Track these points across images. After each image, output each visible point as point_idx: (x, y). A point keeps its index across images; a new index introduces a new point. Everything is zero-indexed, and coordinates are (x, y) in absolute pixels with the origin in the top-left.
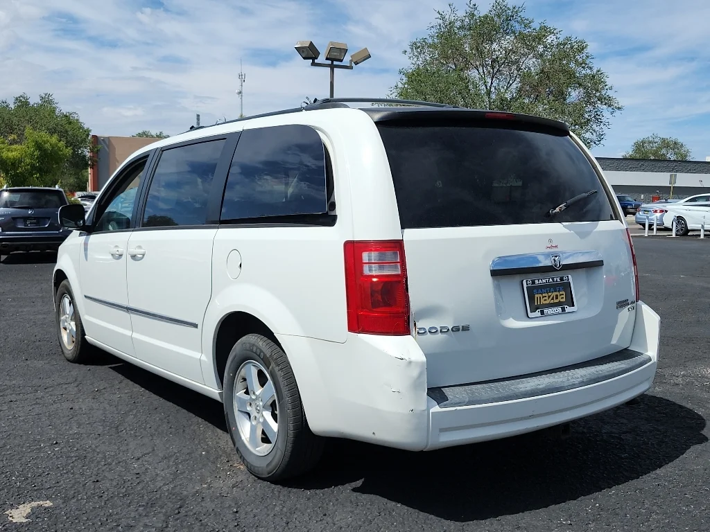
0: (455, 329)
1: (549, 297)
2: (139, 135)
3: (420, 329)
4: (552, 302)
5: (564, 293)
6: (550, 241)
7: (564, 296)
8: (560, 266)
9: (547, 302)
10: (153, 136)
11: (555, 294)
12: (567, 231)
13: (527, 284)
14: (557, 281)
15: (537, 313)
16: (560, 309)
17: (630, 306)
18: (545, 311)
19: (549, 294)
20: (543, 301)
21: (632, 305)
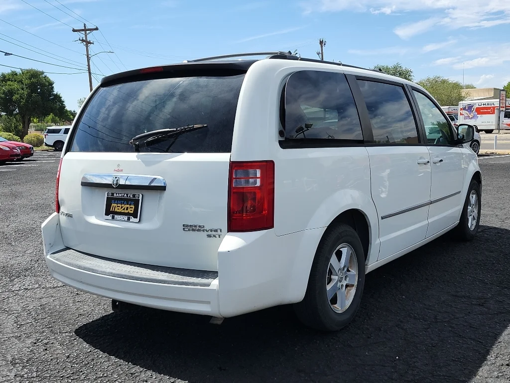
1: (122, 207)
4: (123, 211)
5: (133, 206)
7: (133, 209)
9: (119, 211)
11: (126, 206)
13: (108, 195)
14: (130, 197)
15: (110, 217)
16: (126, 218)
17: (210, 233)
18: (116, 216)
19: (123, 205)
20: (116, 210)
21: (214, 233)
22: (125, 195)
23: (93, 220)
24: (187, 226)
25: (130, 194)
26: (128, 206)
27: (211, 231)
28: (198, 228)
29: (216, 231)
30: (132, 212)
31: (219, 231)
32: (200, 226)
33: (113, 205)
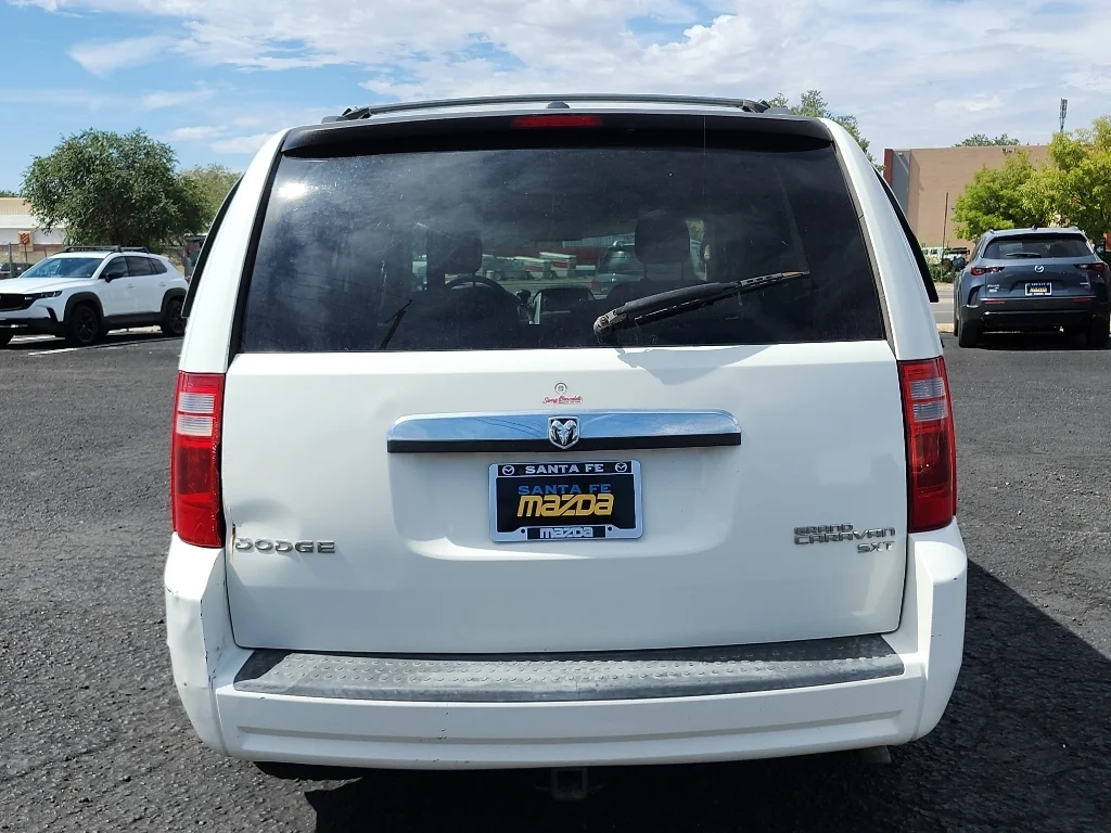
0: (303, 549)
1: (563, 503)
2: (967, 143)
3: (242, 540)
4: (571, 513)
5: (611, 497)
6: (561, 386)
7: (610, 505)
8: (570, 440)
9: (557, 513)
10: (989, 144)
11: (581, 498)
12: (625, 366)
13: (500, 473)
14: (593, 470)
15: (520, 534)
16: (588, 530)
17: (866, 542)
18: (544, 530)
19: (565, 498)
20: (541, 511)
21: (875, 540)
22: (574, 468)
23: (445, 549)
24: (808, 530)
25: (594, 462)
26: (592, 497)
27: (869, 535)
28: (836, 532)
29: (882, 534)
30: (608, 512)
31: (888, 533)
32: (841, 528)
33: (524, 499)
